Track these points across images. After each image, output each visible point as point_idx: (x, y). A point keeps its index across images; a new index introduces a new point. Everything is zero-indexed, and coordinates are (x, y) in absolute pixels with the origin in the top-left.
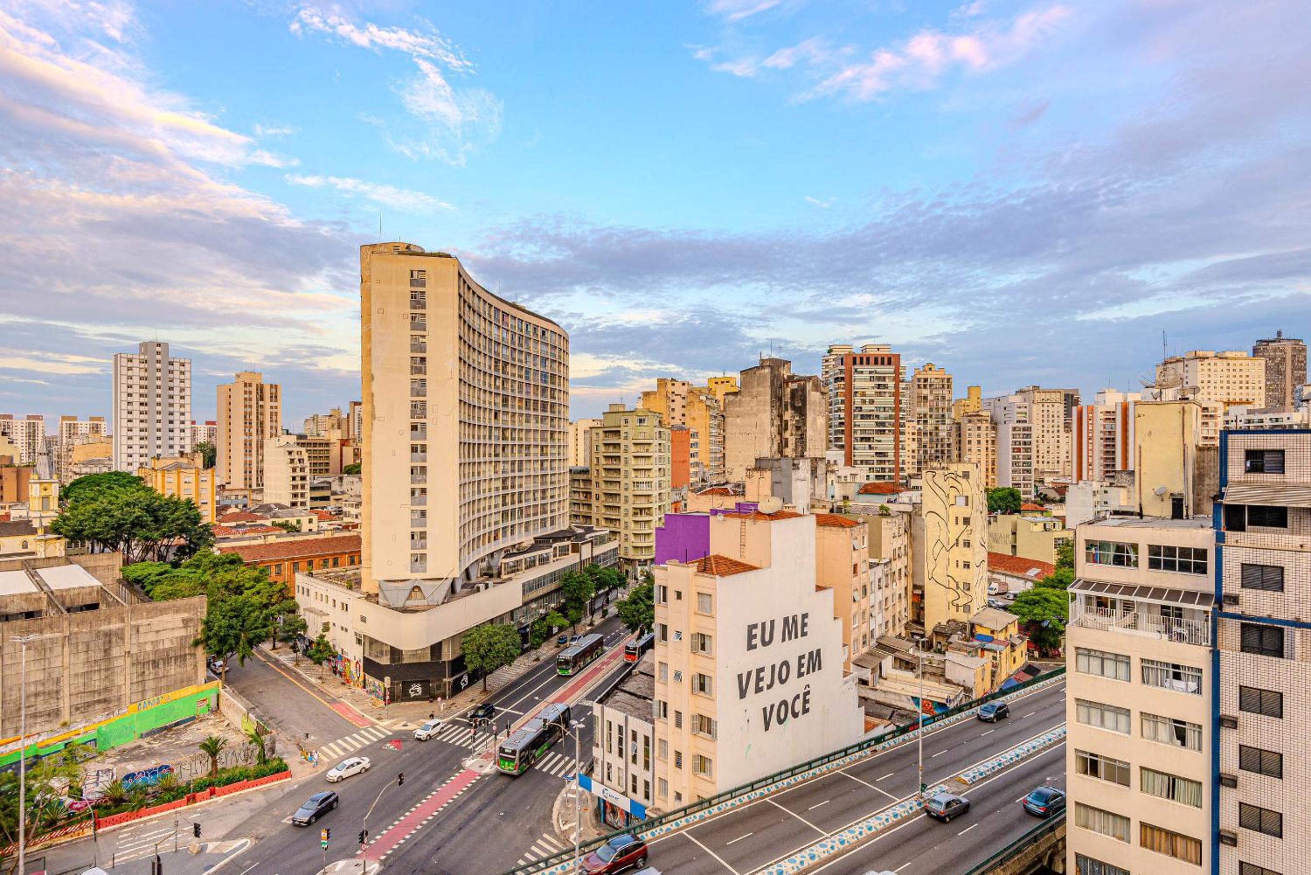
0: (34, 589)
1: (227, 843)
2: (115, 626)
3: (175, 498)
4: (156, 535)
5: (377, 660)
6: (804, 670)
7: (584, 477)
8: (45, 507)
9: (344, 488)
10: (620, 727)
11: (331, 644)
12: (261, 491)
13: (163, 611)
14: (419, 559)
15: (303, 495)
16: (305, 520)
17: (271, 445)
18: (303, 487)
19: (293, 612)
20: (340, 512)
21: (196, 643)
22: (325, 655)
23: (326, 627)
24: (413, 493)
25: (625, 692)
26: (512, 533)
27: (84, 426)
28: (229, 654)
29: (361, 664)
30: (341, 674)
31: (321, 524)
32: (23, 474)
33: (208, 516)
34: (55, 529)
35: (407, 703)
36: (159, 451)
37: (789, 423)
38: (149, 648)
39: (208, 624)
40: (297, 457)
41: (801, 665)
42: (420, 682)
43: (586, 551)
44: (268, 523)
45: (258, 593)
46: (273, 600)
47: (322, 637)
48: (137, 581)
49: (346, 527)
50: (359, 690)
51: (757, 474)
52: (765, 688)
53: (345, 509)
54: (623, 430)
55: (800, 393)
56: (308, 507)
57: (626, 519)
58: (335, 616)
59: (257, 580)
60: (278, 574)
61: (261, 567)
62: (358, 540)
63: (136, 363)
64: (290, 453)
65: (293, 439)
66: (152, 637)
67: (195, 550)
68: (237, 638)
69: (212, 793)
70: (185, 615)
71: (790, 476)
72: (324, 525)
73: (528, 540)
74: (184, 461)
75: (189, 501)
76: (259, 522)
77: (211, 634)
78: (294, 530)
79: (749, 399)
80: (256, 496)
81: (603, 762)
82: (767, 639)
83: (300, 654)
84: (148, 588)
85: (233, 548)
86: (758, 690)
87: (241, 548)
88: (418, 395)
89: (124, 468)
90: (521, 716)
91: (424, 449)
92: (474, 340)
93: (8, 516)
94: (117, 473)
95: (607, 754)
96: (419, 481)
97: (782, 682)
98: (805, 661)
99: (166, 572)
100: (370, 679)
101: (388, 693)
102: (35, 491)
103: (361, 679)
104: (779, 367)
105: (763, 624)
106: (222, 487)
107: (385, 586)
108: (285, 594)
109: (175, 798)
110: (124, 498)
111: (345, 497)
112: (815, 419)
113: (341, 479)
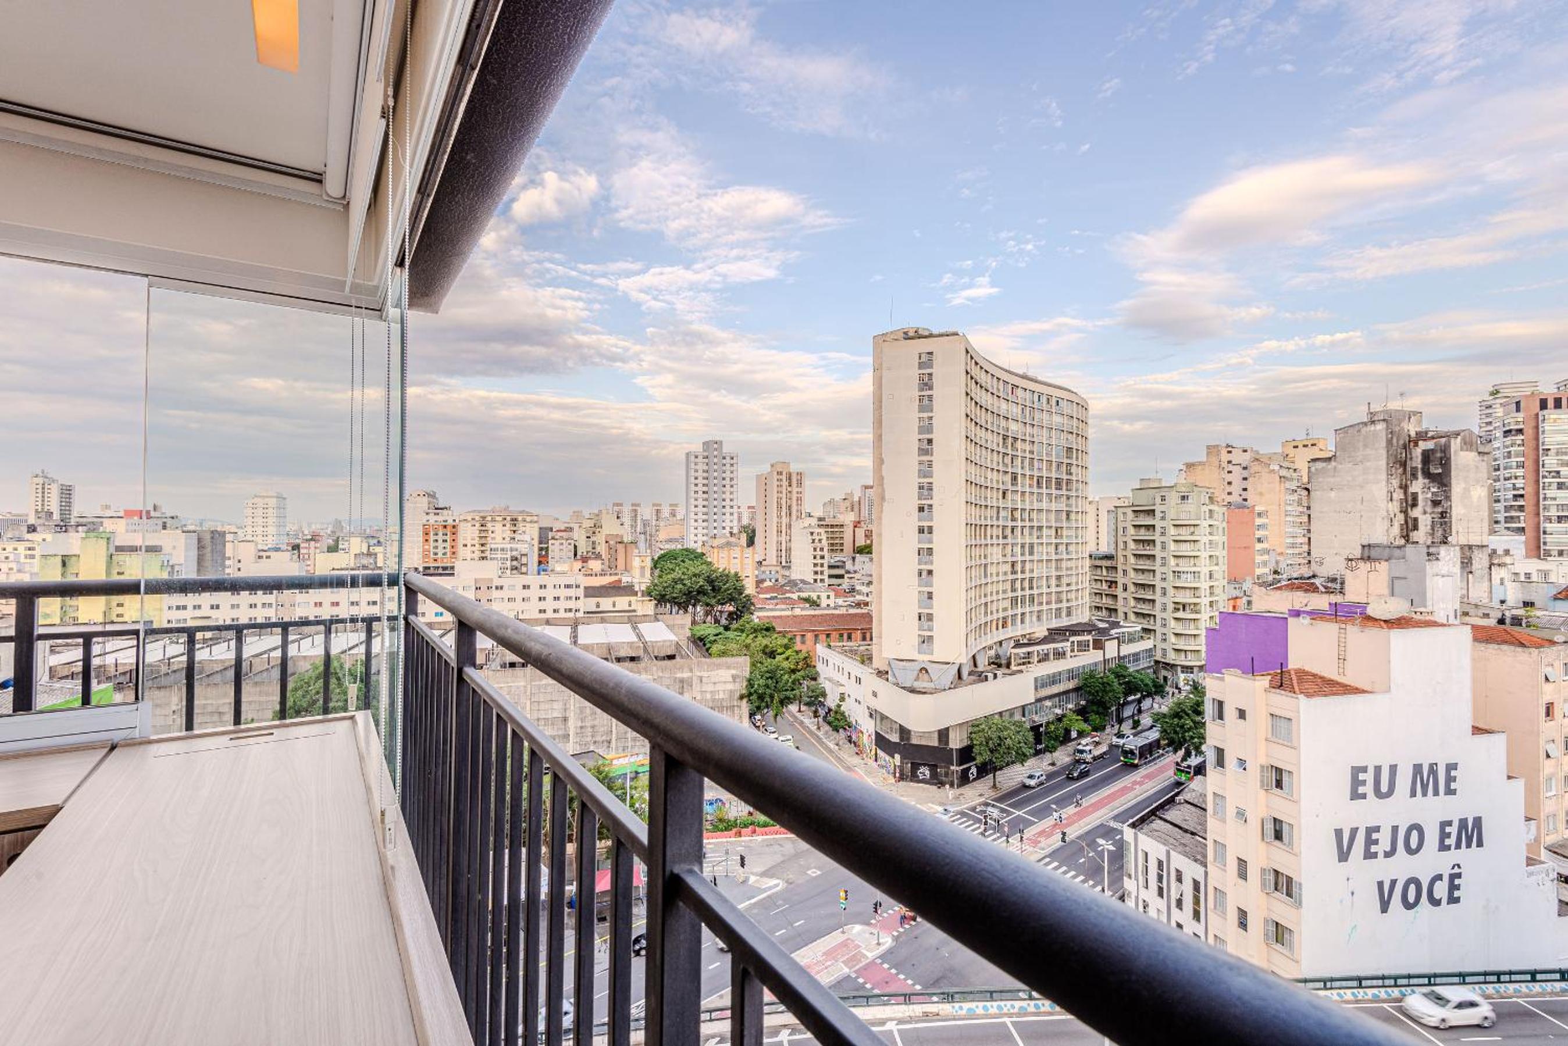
0: (635, 639)
1: (765, 880)
2: (686, 675)
3: (727, 572)
4: (713, 601)
5: (887, 736)
6: (1451, 841)
7: (1108, 563)
8: (643, 575)
9: (856, 568)
10: (1160, 863)
11: (846, 714)
12: (789, 567)
13: (719, 666)
14: (926, 641)
15: (822, 573)
16: (824, 596)
17: (797, 526)
18: (822, 565)
19: (815, 679)
20: (853, 590)
21: (742, 697)
22: (842, 723)
23: (842, 699)
24: (920, 574)
25: (1166, 821)
26: (1022, 622)
27: (666, 512)
28: (765, 711)
29: (873, 737)
30: (855, 743)
31: (837, 600)
32: (628, 549)
33: (750, 589)
34: (648, 593)
35: (916, 785)
36: (715, 531)
37: (1420, 497)
38: (708, 696)
39: (750, 683)
40: (817, 538)
41: (1444, 835)
42: (929, 765)
43: (1111, 649)
44: (795, 596)
45: (787, 659)
46: (799, 667)
47: (839, 706)
48: (701, 639)
49: (858, 605)
50: (871, 762)
51: (1364, 567)
52: (1381, 855)
53: (858, 588)
54: (1158, 509)
55: (1439, 455)
56: (826, 584)
57: (1164, 615)
58: (850, 688)
59: (786, 647)
60: (803, 642)
61: (789, 636)
62: (869, 617)
63: (700, 459)
64: (812, 534)
65: (814, 522)
66: (710, 688)
67: (740, 617)
68: (772, 697)
69: (754, 832)
70: (734, 672)
71: (1423, 571)
72: (840, 601)
73: (1041, 632)
74: (733, 540)
75: (736, 574)
76: (787, 595)
77: (752, 690)
78: (814, 604)
79: (1350, 465)
80: (787, 573)
81: (1137, 898)
82: (1384, 788)
83: (821, 719)
84: (708, 645)
85: (768, 617)
86: (1369, 855)
87: (774, 617)
88: (925, 477)
89: (691, 545)
90: (1036, 823)
91: (930, 530)
92: (982, 417)
93: (620, 581)
94: (687, 550)
95: (1142, 890)
96: (926, 563)
97: (1410, 851)
98: (1453, 830)
99: (720, 634)
100: (881, 753)
101: (898, 770)
102: (636, 562)
103: (873, 752)
104: (1400, 421)
105: (1378, 769)
106: (760, 563)
107: (894, 664)
108: (808, 663)
109: (726, 829)
110: (693, 570)
111: (857, 576)
112: (1467, 490)
113: (854, 559)
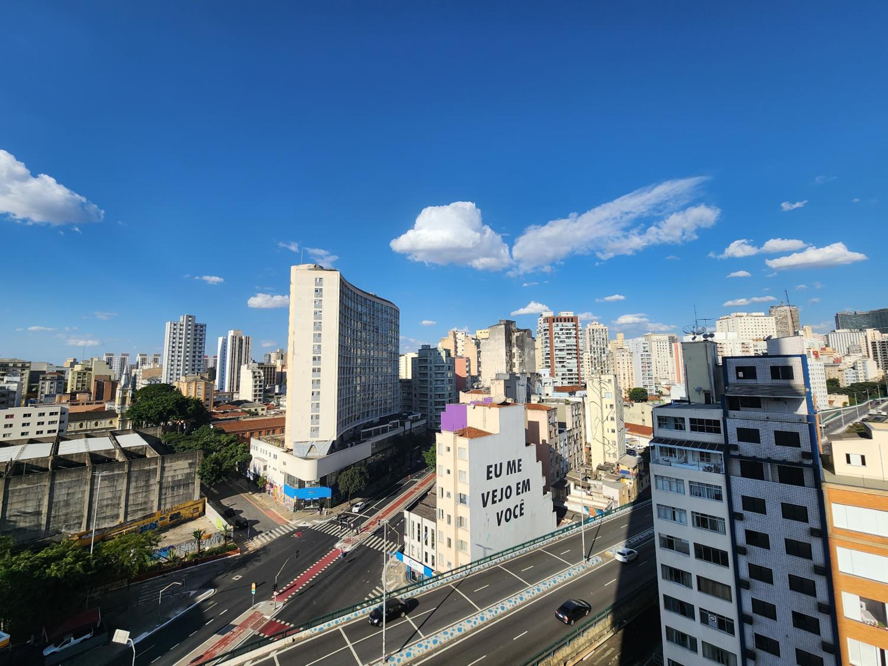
0: (113, 447)
2: (152, 467)
6: (520, 491)
7: (409, 384)
10: (419, 525)
11: (267, 478)
13: (178, 459)
14: (315, 430)
15: (260, 395)
16: (260, 409)
17: (244, 368)
18: (260, 391)
20: (278, 404)
23: (265, 468)
24: (313, 394)
25: (423, 504)
26: (368, 416)
29: (283, 489)
30: (272, 493)
37: (516, 354)
38: (170, 480)
39: (203, 466)
40: (258, 375)
41: (518, 488)
43: (408, 426)
44: (240, 410)
47: (263, 474)
49: (280, 413)
51: (497, 383)
52: (498, 501)
54: (429, 359)
55: (521, 338)
56: (262, 402)
57: (431, 407)
58: (271, 462)
60: (242, 438)
64: (254, 373)
66: (172, 473)
70: (190, 461)
72: (270, 411)
73: (376, 419)
76: (235, 410)
78: (253, 414)
79: (494, 341)
81: (409, 545)
82: (498, 473)
85: (220, 424)
86: (494, 502)
87: (224, 424)
88: (317, 342)
90: (368, 518)
91: (319, 370)
95: (412, 540)
96: (316, 388)
97: (508, 497)
98: (520, 486)
100: (287, 497)
101: (296, 505)
103: (283, 497)
104: (510, 324)
105: (496, 465)
106: (218, 391)
107: (297, 445)
108: (245, 450)
112: (529, 352)
